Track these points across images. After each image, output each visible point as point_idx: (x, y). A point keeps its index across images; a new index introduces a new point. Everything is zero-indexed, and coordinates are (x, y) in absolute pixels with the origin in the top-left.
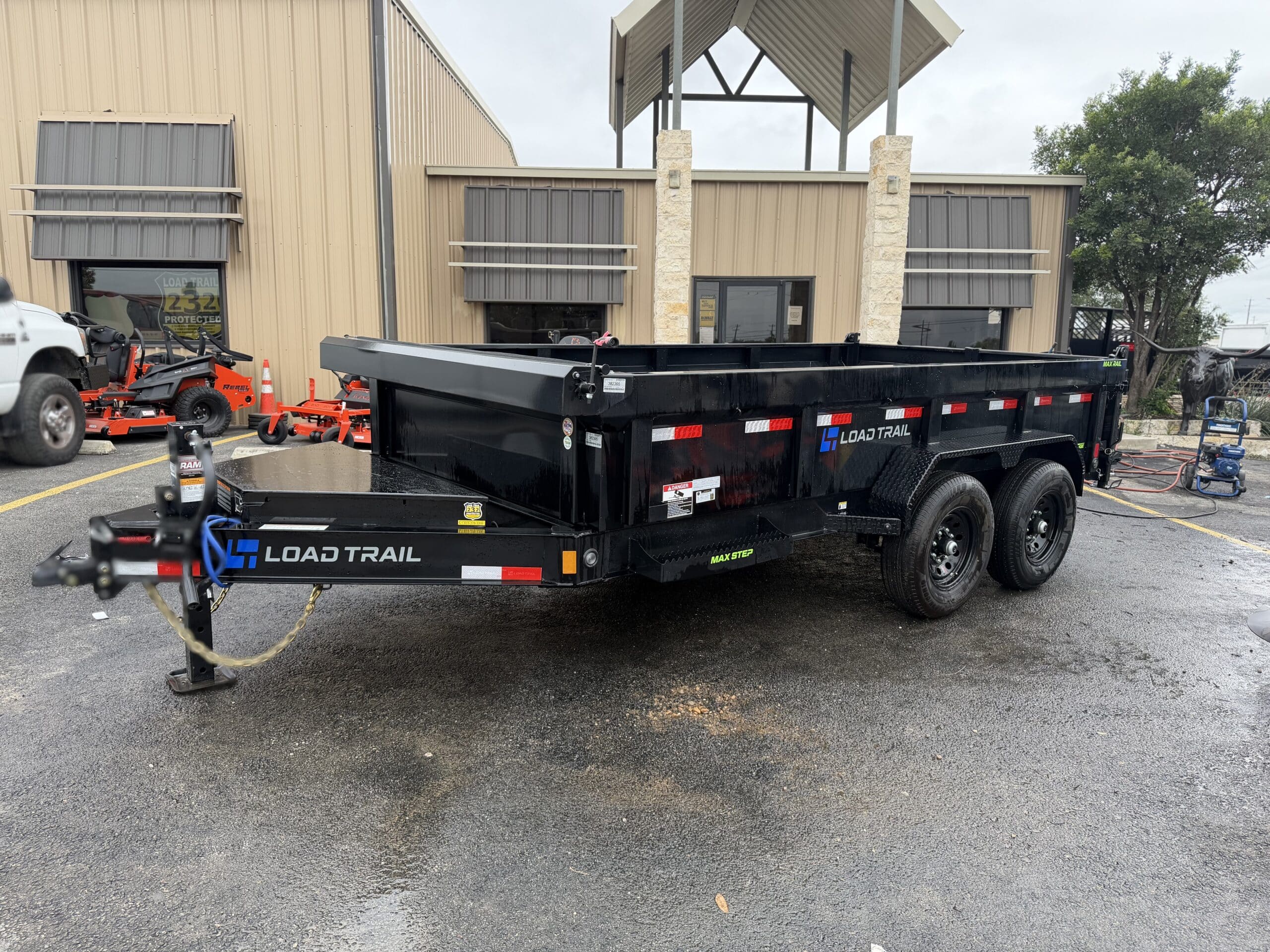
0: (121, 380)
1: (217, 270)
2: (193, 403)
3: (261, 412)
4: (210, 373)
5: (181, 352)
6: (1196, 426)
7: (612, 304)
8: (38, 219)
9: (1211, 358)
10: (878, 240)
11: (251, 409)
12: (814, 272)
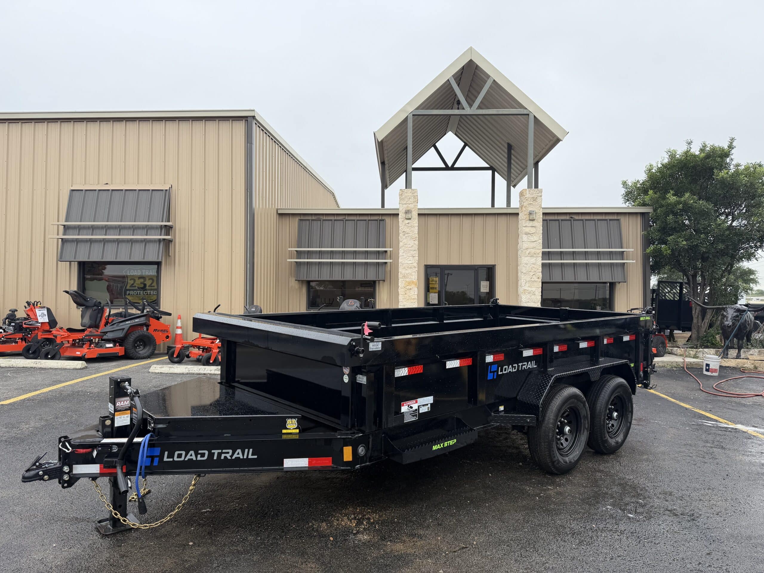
0: (97, 326)
1: (156, 266)
2: (135, 340)
3: (174, 345)
4: (146, 323)
5: (134, 311)
6: (733, 353)
7: (379, 281)
8: (64, 240)
9: (735, 312)
10: (525, 245)
11: (169, 343)
12: (495, 262)
